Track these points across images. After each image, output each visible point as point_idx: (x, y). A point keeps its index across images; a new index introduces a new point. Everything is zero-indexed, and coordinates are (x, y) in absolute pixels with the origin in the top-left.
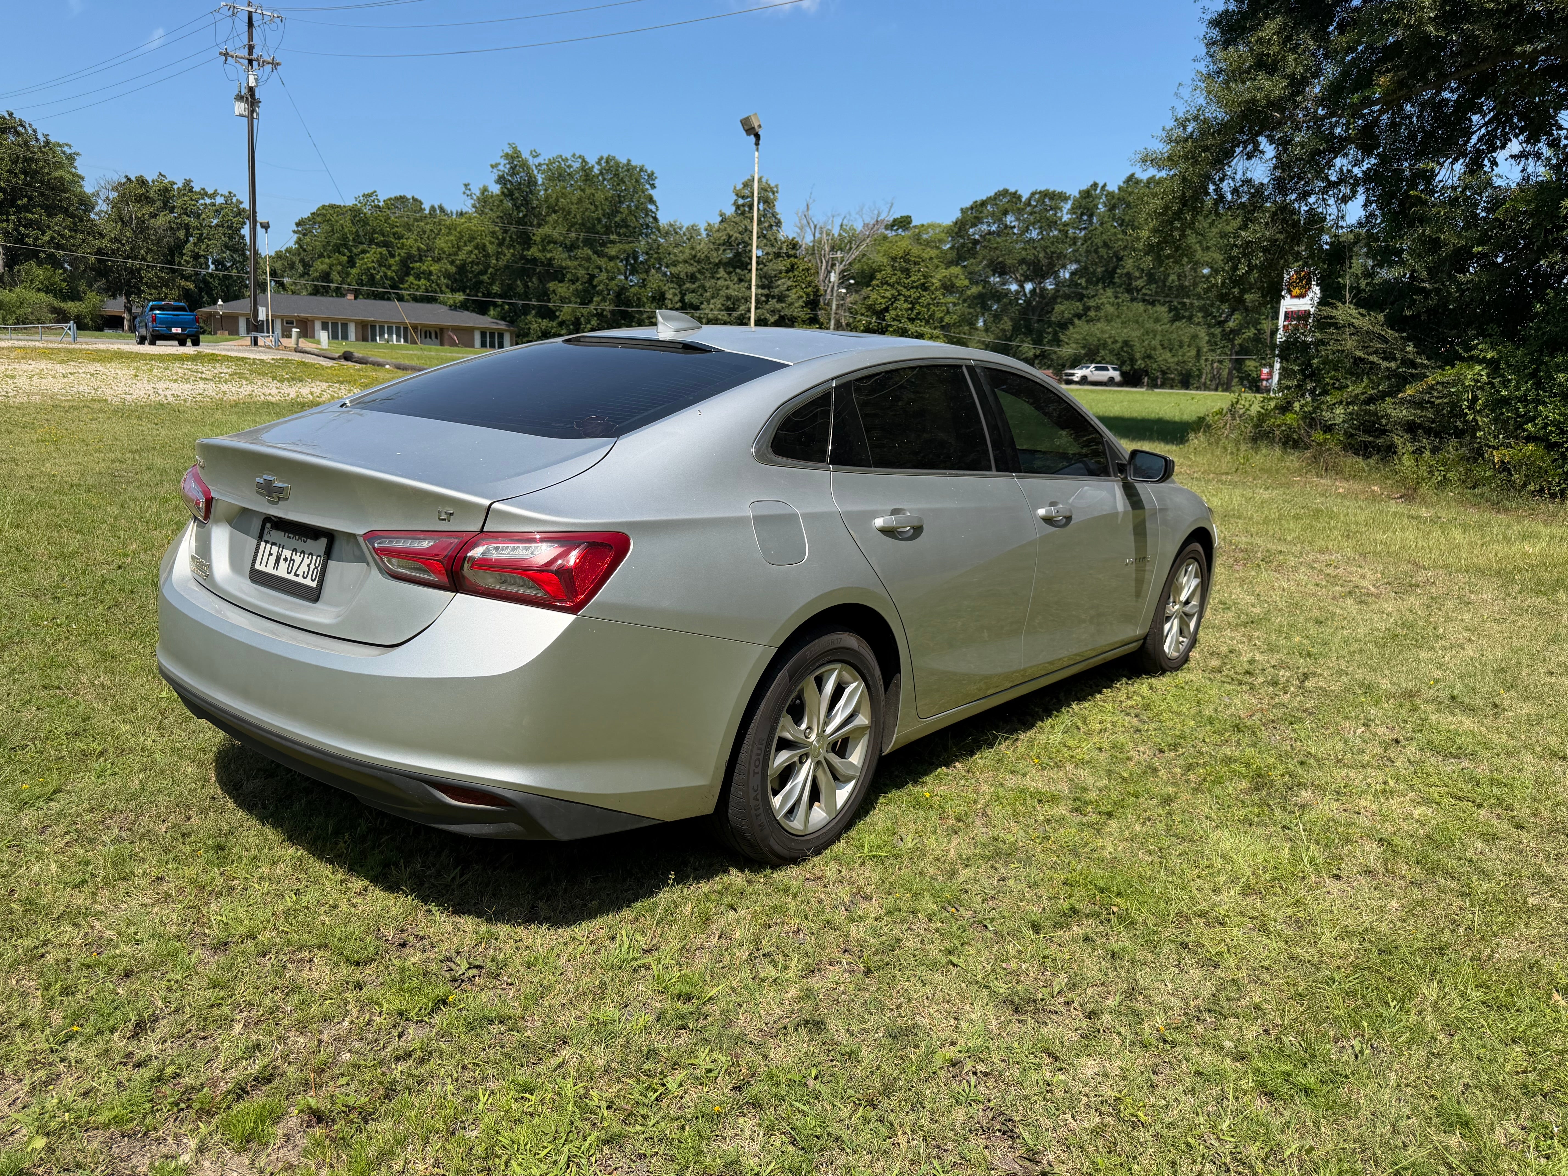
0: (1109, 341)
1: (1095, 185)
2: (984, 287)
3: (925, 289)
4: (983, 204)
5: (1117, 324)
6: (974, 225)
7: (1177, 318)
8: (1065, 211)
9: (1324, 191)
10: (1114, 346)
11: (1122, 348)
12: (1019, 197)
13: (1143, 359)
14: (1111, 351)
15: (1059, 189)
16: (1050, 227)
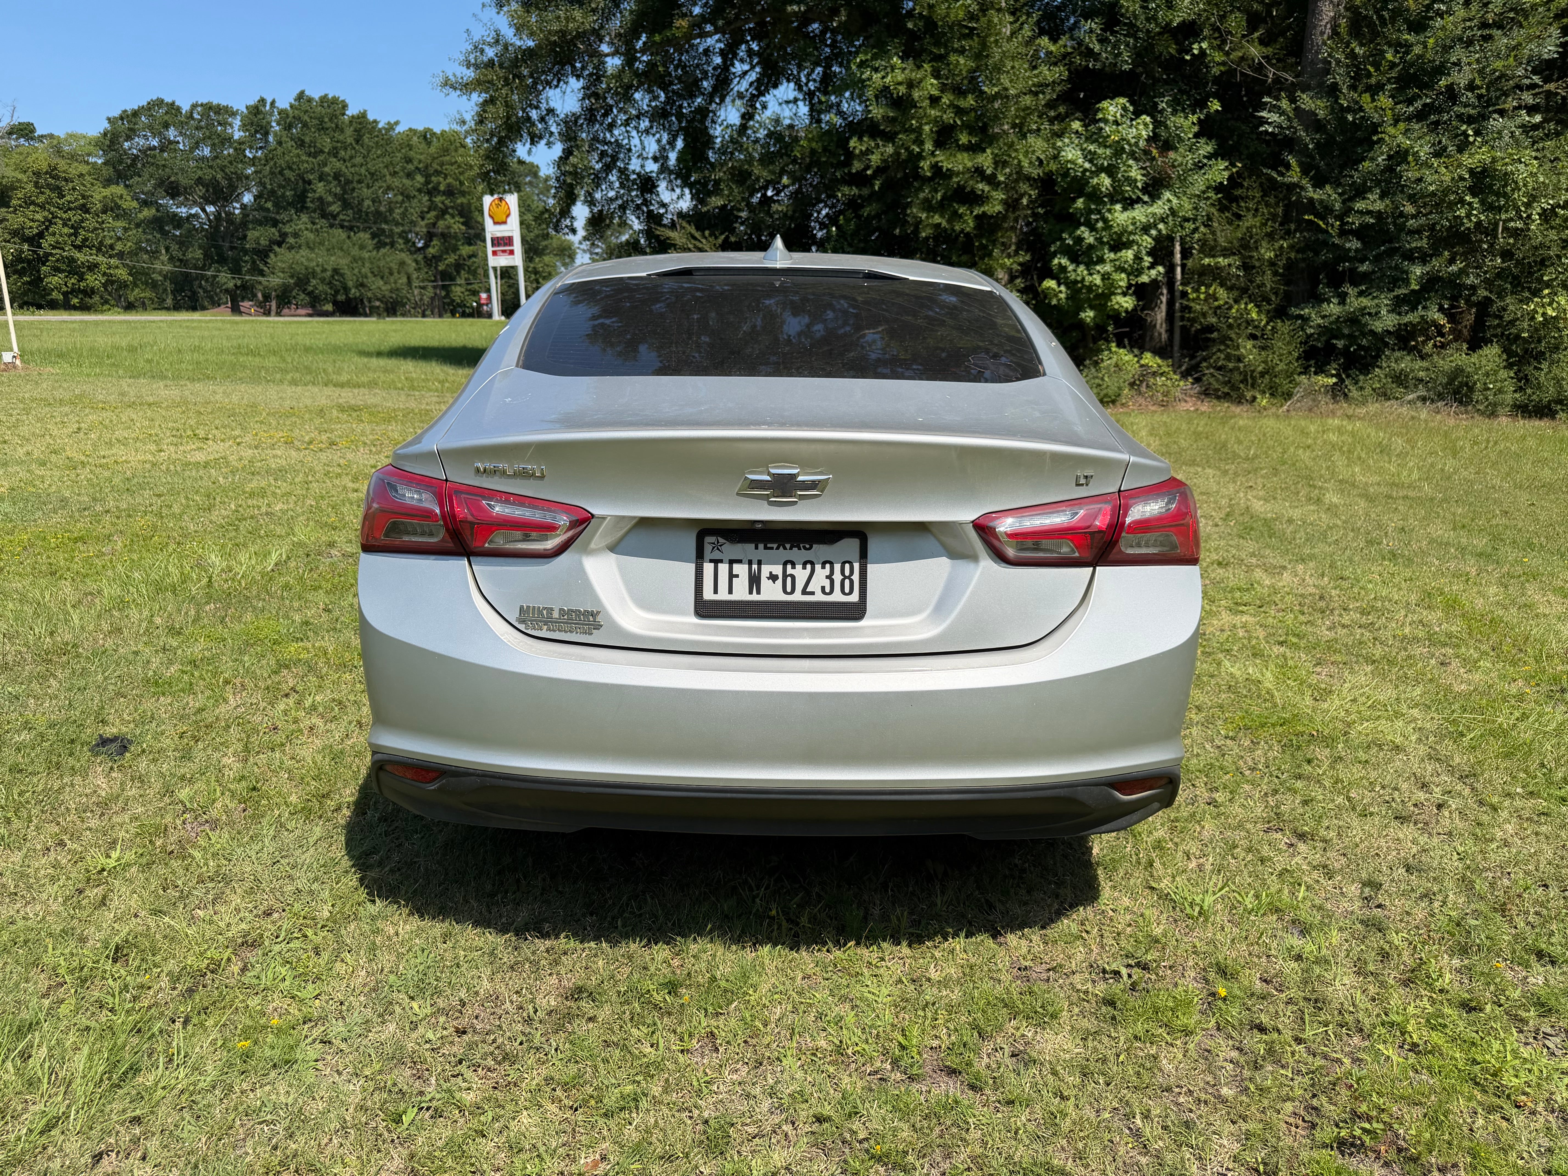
0: (318, 270)
1: (263, 101)
2: (158, 211)
3: (87, 211)
4: (136, 114)
5: (322, 251)
6: (129, 138)
7: (379, 246)
8: (236, 128)
9: (627, 123)
10: (324, 275)
11: (333, 276)
12: (178, 109)
13: (356, 287)
14: (323, 280)
15: (224, 103)
16: (223, 144)
